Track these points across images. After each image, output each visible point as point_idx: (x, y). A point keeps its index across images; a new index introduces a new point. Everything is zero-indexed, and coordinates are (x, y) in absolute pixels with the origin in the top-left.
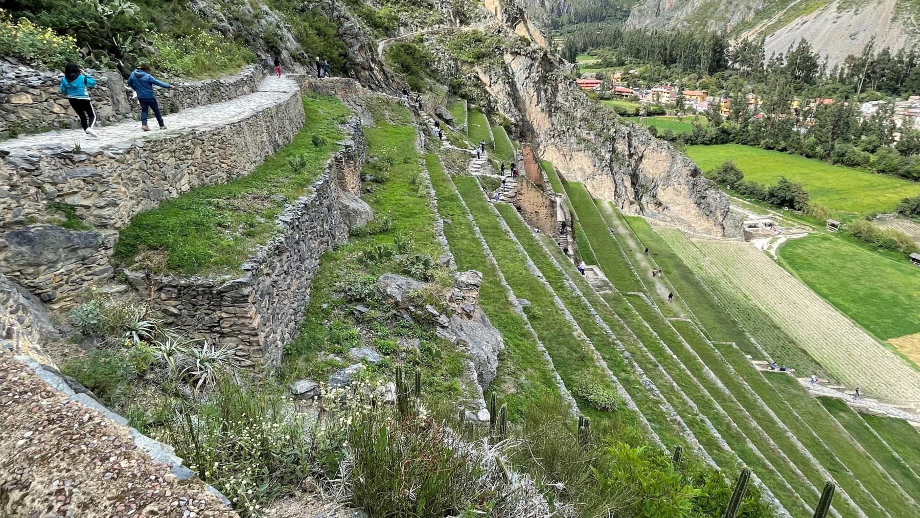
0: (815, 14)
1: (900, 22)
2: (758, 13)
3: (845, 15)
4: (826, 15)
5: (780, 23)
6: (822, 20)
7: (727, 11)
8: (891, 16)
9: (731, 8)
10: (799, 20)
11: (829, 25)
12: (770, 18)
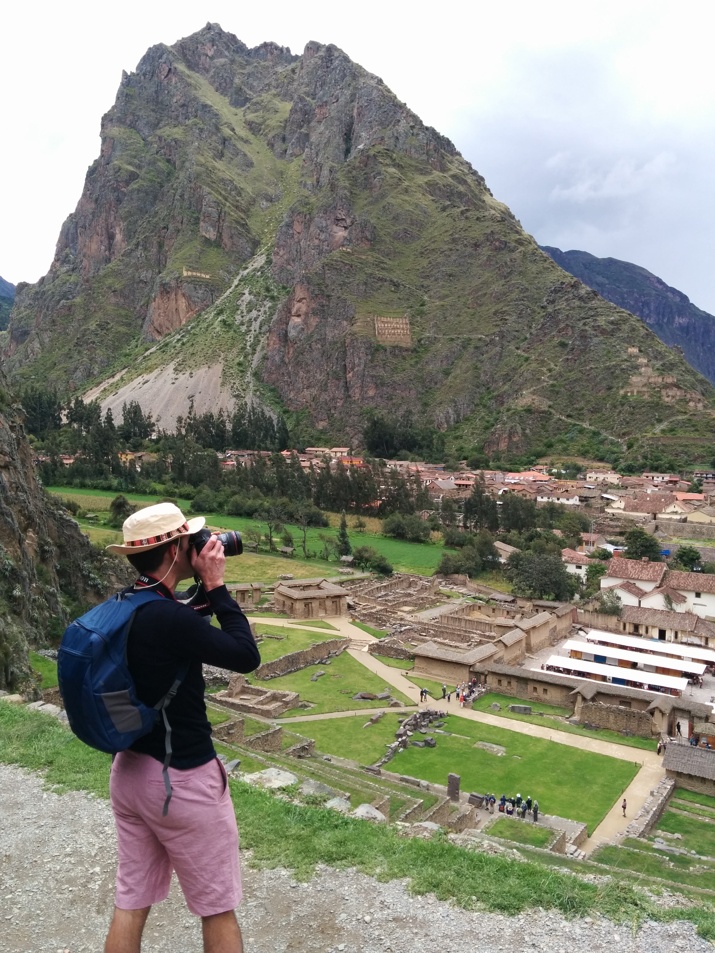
0: (154, 374)
1: (229, 386)
2: (102, 370)
3: (182, 377)
4: (165, 375)
5: (123, 382)
8: (220, 381)
11: (169, 387)
12: (114, 376)
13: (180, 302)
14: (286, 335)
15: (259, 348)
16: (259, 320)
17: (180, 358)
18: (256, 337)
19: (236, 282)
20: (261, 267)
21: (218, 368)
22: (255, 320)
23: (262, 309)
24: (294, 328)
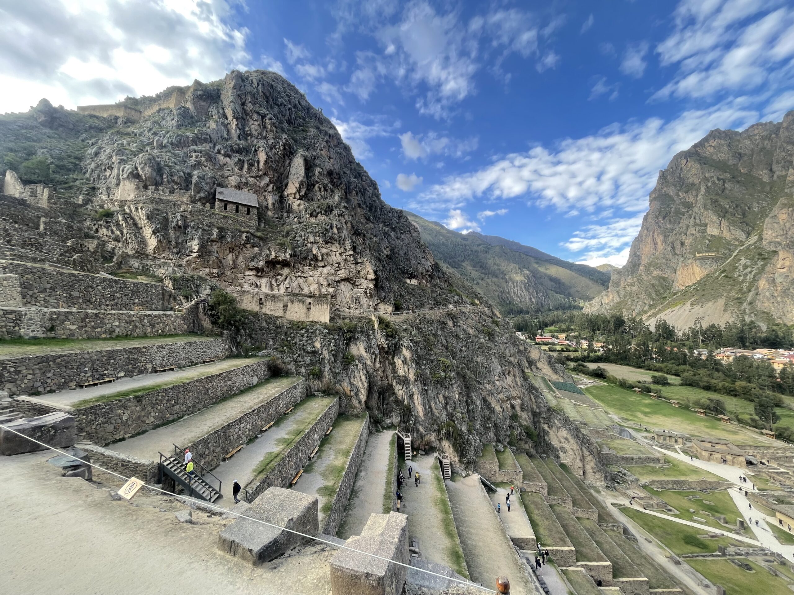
0: (678, 307)
1: (729, 312)
2: (650, 306)
3: (696, 309)
4: (685, 307)
5: (660, 311)
6: (682, 310)
7: (632, 305)
8: (723, 309)
9: (635, 303)
10: (670, 310)
11: (687, 312)
12: (655, 309)
13: (695, 270)
14: (774, 280)
15: (753, 289)
16: (753, 273)
17: (696, 297)
18: (750, 283)
19: (735, 254)
20: (755, 243)
21: (721, 302)
22: (750, 273)
23: (756, 267)
24: (780, 276)
